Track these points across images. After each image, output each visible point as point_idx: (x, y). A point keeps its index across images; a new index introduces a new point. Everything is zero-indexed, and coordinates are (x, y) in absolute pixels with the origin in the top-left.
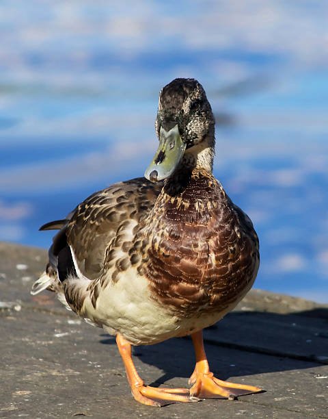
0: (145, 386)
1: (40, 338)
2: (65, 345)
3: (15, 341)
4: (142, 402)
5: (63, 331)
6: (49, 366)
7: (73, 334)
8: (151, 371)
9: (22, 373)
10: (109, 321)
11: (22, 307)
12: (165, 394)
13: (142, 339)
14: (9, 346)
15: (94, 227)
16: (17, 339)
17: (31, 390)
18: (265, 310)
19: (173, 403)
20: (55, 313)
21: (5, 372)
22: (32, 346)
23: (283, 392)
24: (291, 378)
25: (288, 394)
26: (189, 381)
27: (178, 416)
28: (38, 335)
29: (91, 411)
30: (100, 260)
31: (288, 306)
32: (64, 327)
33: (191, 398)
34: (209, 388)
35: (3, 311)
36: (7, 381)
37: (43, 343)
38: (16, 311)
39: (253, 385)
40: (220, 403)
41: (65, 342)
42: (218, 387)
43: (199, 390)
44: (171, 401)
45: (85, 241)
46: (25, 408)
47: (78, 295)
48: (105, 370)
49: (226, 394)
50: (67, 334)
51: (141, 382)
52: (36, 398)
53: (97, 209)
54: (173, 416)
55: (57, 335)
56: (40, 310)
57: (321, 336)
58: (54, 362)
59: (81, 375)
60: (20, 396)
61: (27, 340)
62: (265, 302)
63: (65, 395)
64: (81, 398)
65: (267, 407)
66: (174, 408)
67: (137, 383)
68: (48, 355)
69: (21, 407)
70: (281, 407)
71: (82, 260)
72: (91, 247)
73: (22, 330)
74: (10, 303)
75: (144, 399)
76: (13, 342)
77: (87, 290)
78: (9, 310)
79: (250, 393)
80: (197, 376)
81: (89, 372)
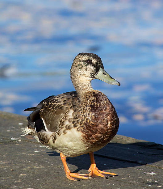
0: (71, 172)
1: (29, 153)
2: (39, 156)
3: (19, 154)
4: (70, 179)
5: (38, 150)
6: (33, 164)
7: (42, 151)
8: (73, 166)
9: (23, 167)
10: (59, 148)
11: (22, 140)
12: (79, 176)
13: (71, 155)
14: (17, 156)
15: (54, 112)
16: (20, 153)
17: (26, 174)
18: (117, 142)
19: (82, 179)
20: (34, 143)
21: (16, 166)
22: (26, 156)
23: (125, 176)
24: (128, 170)
25: (127, 176)
26: (88, 171)
27: (84, 185)
28: (28, 151)
29: (50, 182)
30: (57, 125)
31: (126, 141)
32: (38, 148)
33: (89, 178)
34: (96, 174)
35: (14, 141)
36: (17, 170)
37: (30, 155)
38: (19, 142)
39: (113, 173)
40: (101, 180)
41: (39, 154)
42: (100, 173)
43: (92, 174)
44: (81, 179)
45: (50, 117)
46: (24, 181)
47: (46, 138)
48: (55, 166)
49: (103, 176)
50: (39, 151)
51: (70, 171)
52: (28, 177)
53: (55, 105)
54: (83, 185)
55: (36, 152)
56: (28, 141)
57: (139, 153)
58: (35, 163)
59: (45, 168)
60: (22, 176)
61: (24, 153)
62: (117, 139)
63: (40, 176)
64: (46, 177)
65: (120, 182)
66: (82, 182)
67: (68, 172)
68: (33, 160)
69: (23, 180)
70: (125, 182)
71: (48, 124)
72: (53, 120)
73: (22, 149)
74: (17, 138)
75: (71, 178)
76: (18, 154)
77: (51, 136)
78: (16, 141)
79: (112, 176)
80: (91, 169)
81: (49, 167)
